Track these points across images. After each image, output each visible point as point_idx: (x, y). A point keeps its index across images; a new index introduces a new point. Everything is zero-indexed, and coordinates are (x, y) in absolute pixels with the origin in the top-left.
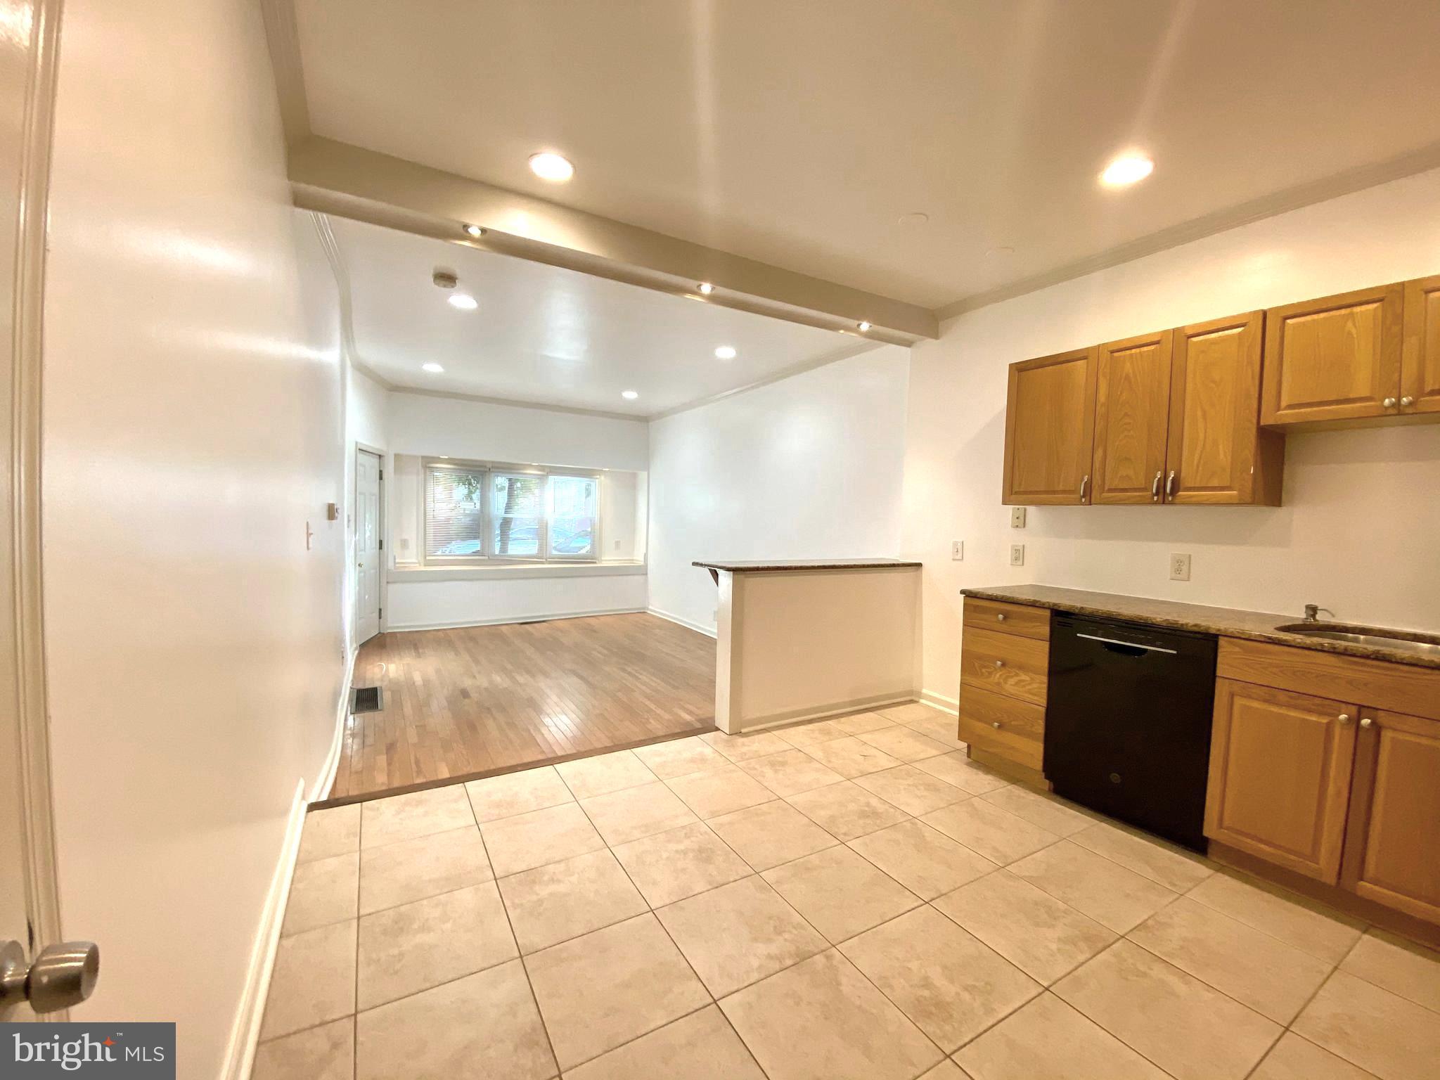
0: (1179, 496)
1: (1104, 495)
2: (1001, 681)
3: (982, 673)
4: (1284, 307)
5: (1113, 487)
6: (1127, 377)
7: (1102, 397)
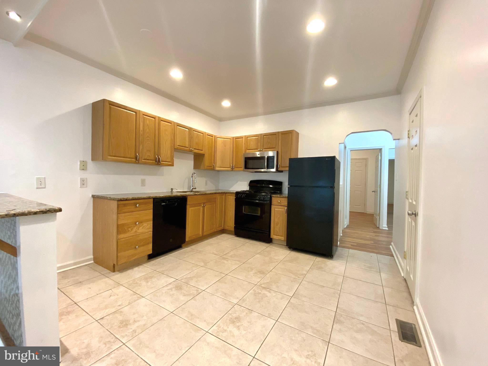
0: (161, 163)
1: (143, 160)
2: (137, 230)
3: (129, 231)
4: (177, 123)
5: (145, 158)
6: (148, 125)
7: (141, 128)
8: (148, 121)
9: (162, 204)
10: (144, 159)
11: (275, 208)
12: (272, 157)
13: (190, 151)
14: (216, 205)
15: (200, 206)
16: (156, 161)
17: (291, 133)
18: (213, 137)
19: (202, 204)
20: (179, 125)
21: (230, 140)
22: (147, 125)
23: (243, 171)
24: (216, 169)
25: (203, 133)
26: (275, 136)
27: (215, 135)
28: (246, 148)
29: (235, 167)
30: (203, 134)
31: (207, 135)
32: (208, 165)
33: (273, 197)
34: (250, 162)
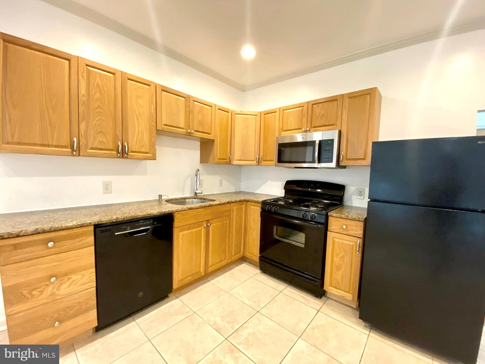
0: (129, 154)
1: (89, 151)
2: (55, 290)
3: (33, 296)
4: (162, 86)
5: (94, 147)
6: (98, 85)
7: (83, 91)
8: (98, 78)
9: (116, 234)
10: (92, 149)
11: (335, 238)
12: (329, 142)
13: (188, 134)
14: (230, 221)
15: (201, 226)
16: (118, 153)
17: (370, 94)
18: (228, 112)
19: (205, 222)
20: (165, 90)
21: (256, 116)
22: (96, 85)
23: (276, 166)
24: (234, 163)
25: (211, 105)
26: (336, 102)
27: (232, 109)
28: (280, 129)
29: (262, 160)
30: (211, 107)
31: (219, 109)
32: (221, 158)
33: (331, 216)
34: (287, 152)
